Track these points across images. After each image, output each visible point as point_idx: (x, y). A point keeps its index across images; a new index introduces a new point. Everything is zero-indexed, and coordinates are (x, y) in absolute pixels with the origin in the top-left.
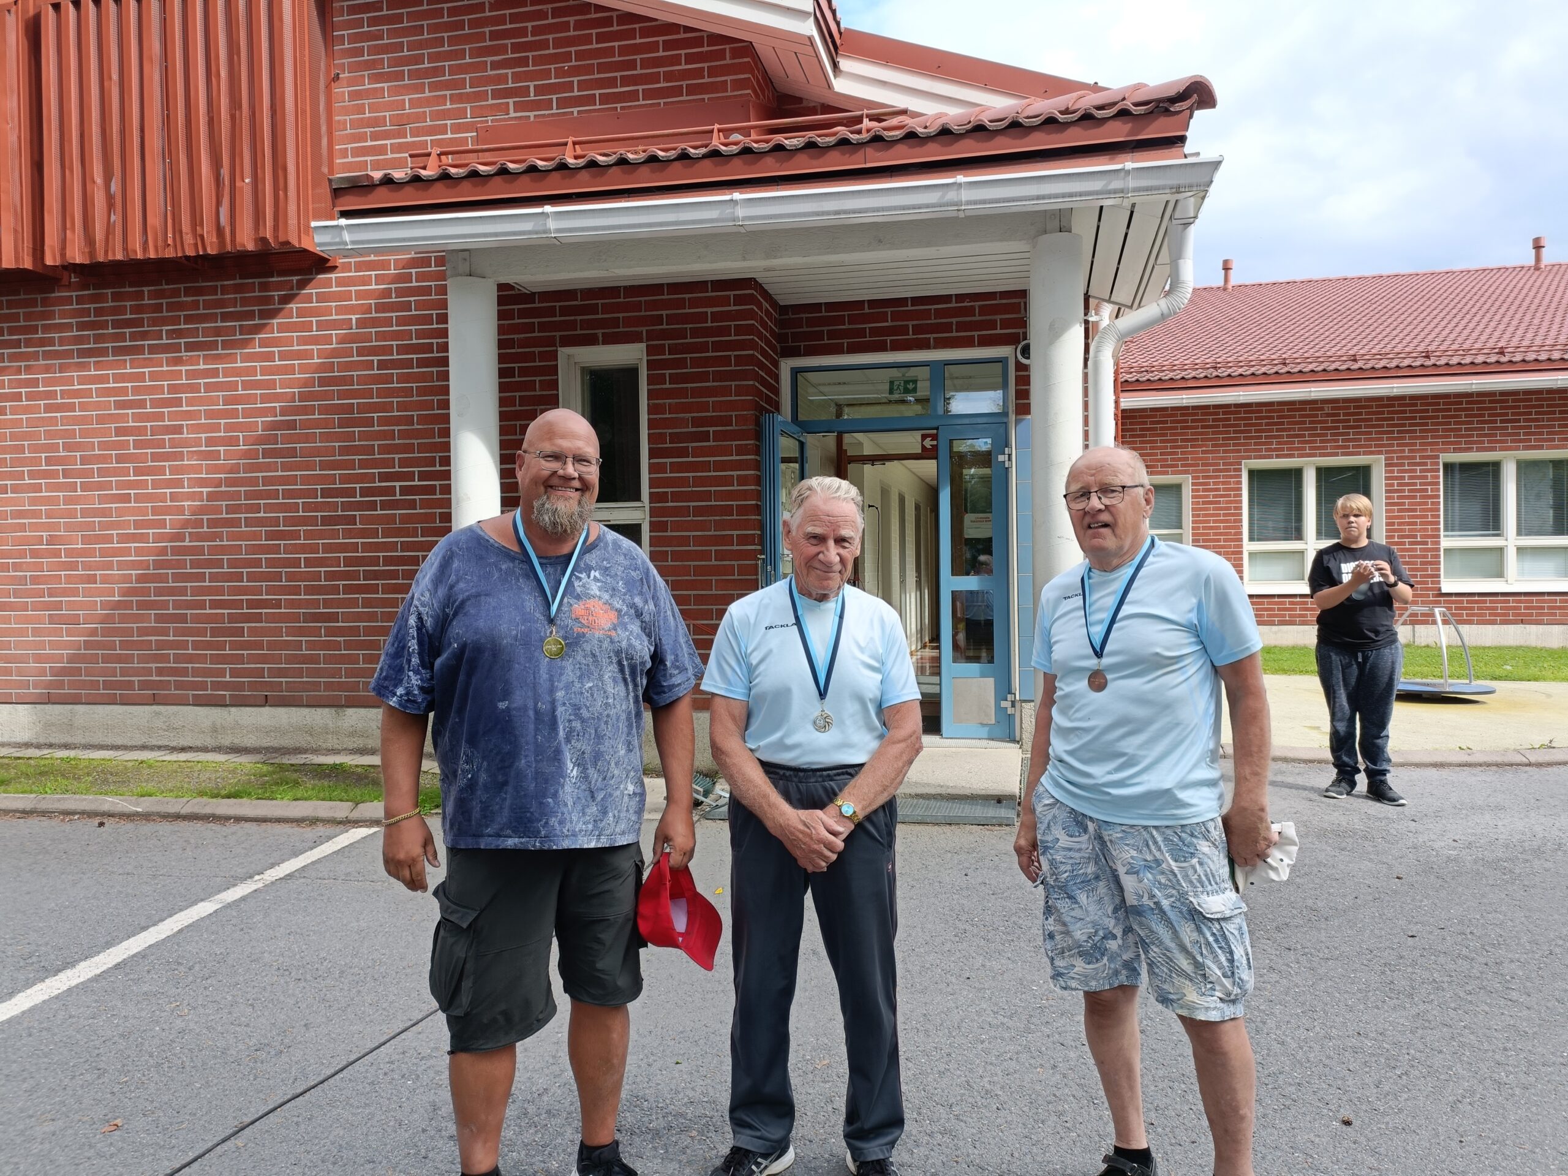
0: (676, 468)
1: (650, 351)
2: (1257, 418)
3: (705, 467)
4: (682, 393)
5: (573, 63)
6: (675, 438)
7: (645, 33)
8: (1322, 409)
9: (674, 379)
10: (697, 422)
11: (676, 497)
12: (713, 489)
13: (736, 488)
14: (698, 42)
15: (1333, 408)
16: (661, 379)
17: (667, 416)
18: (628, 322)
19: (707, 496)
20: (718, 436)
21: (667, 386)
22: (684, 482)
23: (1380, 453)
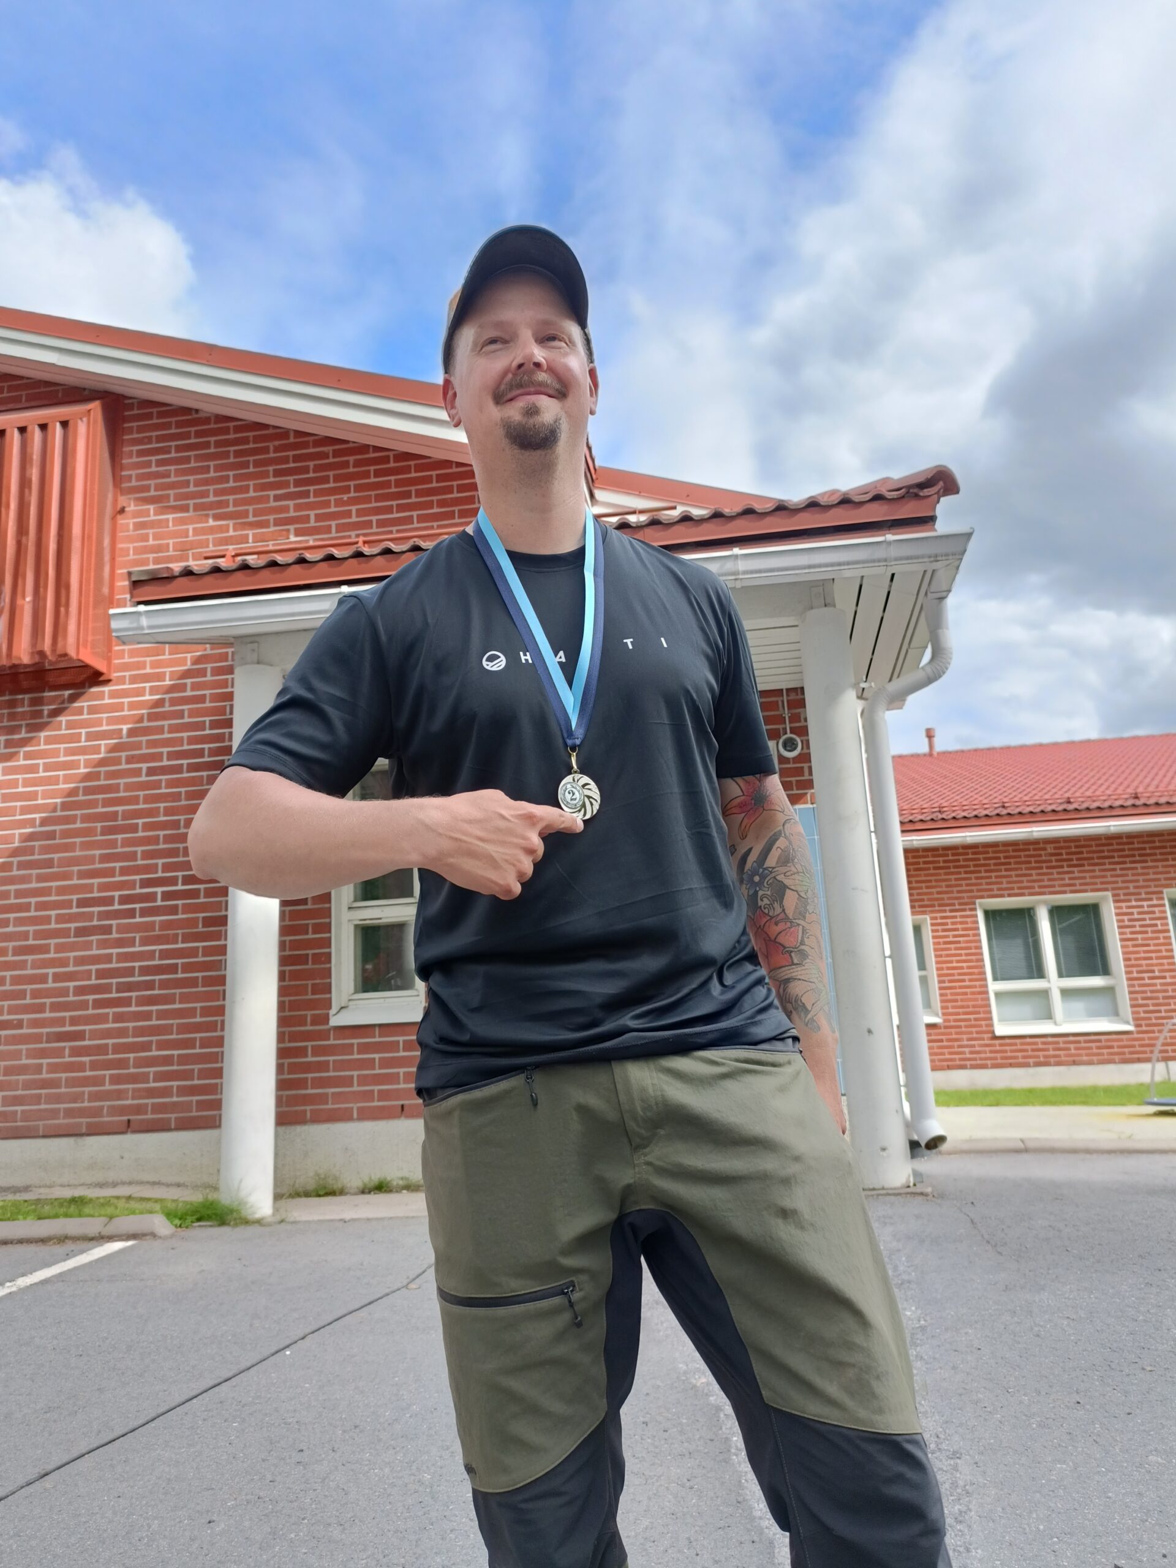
2: (985, 859)
5: (352, 494)
8: (1045, 849)
15: (1055, 848)
23: (1106, 890)
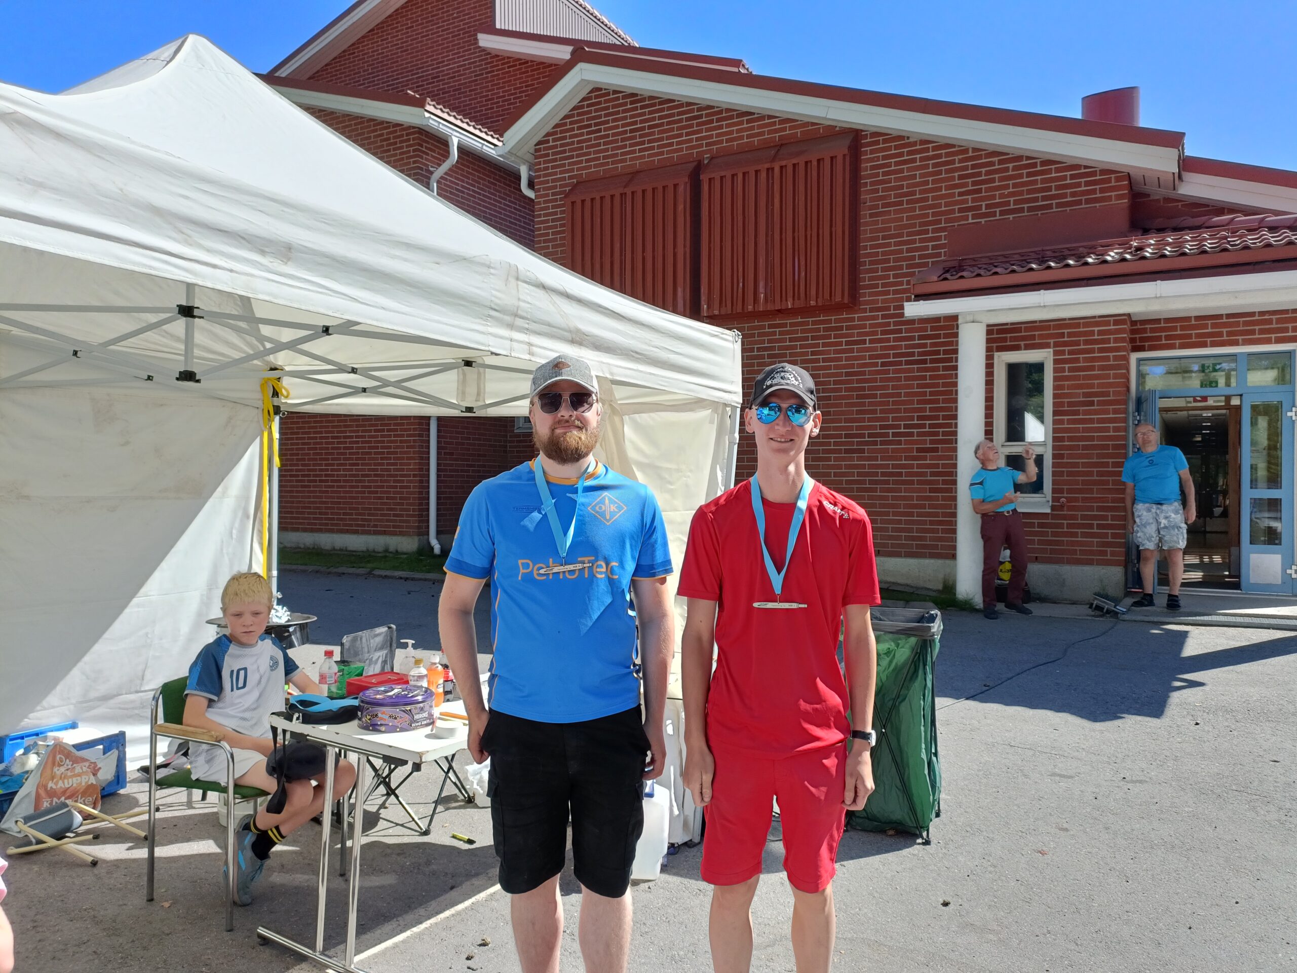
0: (1070, 422)
1: (1056, 353)
3: (1091, 421)
4: (1077, 378)
5: (1011, 190)
6: (1070, 404)
7: (1058, 170)
9: (1070, 370)
10: (1086, 395)
11: (1071, 439)
12: (1095, 434)
14: (1093, 174)
16: (1063, 370)
17: (1066, 391)
18: (1041, 337)
19: (1093, 438)
20: (1100, 403)
21: (1067, 374)
22: (1077, 430)
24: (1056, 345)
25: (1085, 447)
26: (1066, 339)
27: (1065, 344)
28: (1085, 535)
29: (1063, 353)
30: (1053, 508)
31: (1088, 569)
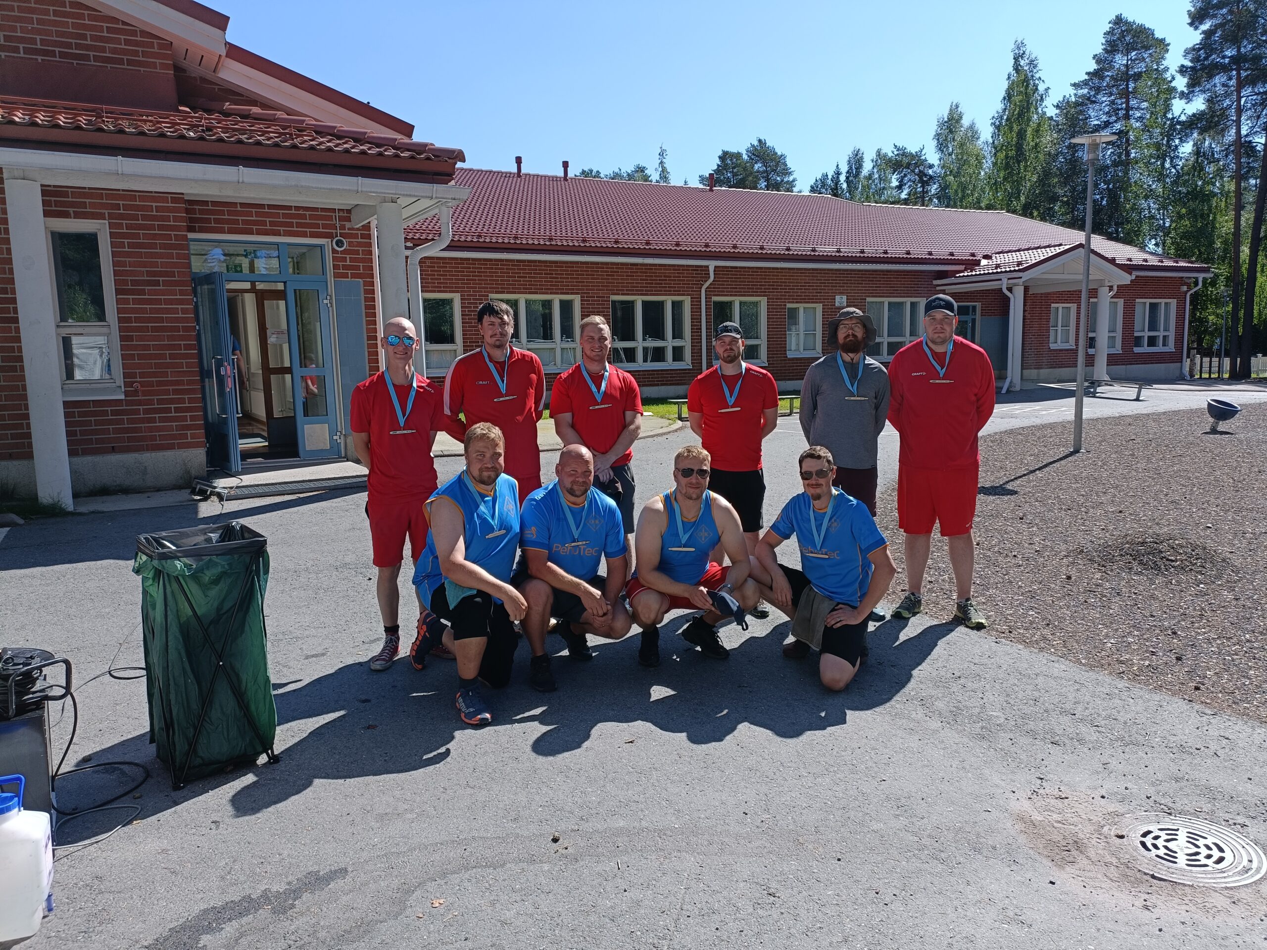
0: (136, 301)
1: (111, 226)
3: (158, 302)
4: (140, 255)
5: (35, 26)
6: (134, 283)
7: (91, 18)
9: (130, 245)
10: (149, 273)
11: (137, 320)
12: (164, 316)
13: (180, 315)
14: (134, 33)
16: (122, 245)
17: (128, 269)
18: (93, 206)
19: (161, 320)
21: (127, 249)
22: (144, 311)
23: (457, 292)
24: (111, 216)
25: (155, 329)
26: (122, 211)
27: (122, 217)
28: (162, 420)
29: (120, 226)
30: (126, 393)
31: (169, 454)
